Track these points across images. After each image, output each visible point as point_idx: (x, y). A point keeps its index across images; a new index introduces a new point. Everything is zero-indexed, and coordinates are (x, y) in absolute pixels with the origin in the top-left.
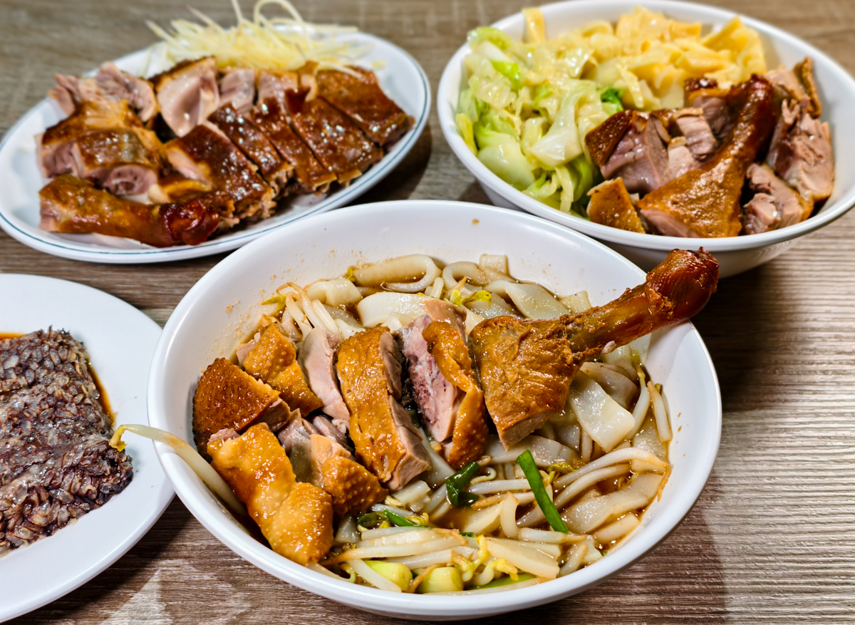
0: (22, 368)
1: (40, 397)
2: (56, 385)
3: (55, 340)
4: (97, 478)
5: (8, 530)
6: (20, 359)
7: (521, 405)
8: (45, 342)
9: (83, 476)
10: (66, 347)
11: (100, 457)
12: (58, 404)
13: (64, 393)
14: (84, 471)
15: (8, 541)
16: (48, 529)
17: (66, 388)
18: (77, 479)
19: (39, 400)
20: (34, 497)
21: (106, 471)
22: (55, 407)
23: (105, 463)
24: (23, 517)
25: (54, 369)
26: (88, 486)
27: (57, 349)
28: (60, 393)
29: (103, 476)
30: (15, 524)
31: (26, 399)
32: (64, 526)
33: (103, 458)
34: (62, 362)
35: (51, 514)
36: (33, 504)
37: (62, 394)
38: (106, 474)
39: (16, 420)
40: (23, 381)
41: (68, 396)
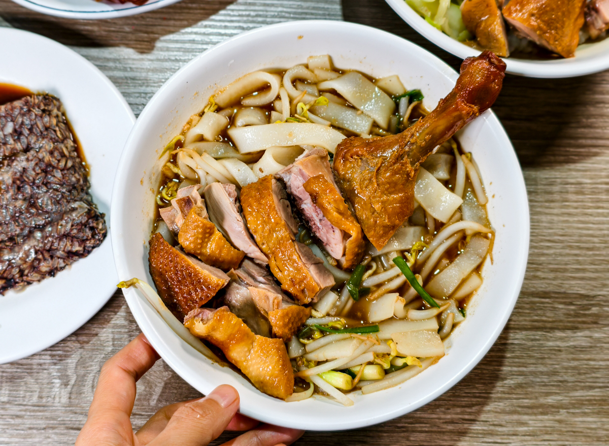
0: (17, 133)
1: (33, 163)
2: (44, 151)
3: (39, 108)
4: (83, 241)
5: (25, 276)
6: (15, 125)
7: (388, 226)
8: (32, 109)
9: (72, 241)
10: (47, 113)
11: (83, 227)
12: (47, 169)
13: (51, 159)
14: (73, 238)
15: (25, 281)
16: (52, 273)
17: (51, 153)
18: (69, 244)
19: (33, 165)
20: (40, 257)
21: (88, 237)
22: (45, 171)
23: (87, 230)
24: (34, 268)
25: (41, 136)
26: (77, 248)
27: (41, 117)
28: (48, 159)
29: (87, 240)
30: (28, 273)
31: (24, 164)
32: (63, 270)
33: (85, 226)
34: (47, 129)
35: (53, 264)
36: (39, 260)
37: (50, 160)
38: (89, 238)
39: (19, 183)
40: (19, 146)
41: (54, 162)
